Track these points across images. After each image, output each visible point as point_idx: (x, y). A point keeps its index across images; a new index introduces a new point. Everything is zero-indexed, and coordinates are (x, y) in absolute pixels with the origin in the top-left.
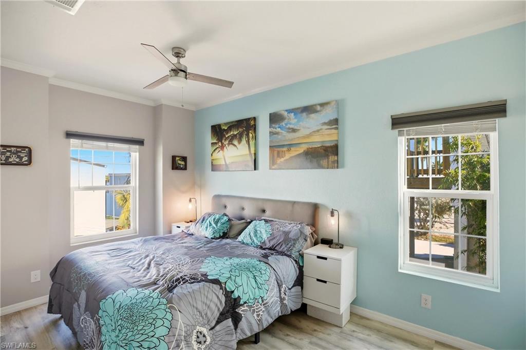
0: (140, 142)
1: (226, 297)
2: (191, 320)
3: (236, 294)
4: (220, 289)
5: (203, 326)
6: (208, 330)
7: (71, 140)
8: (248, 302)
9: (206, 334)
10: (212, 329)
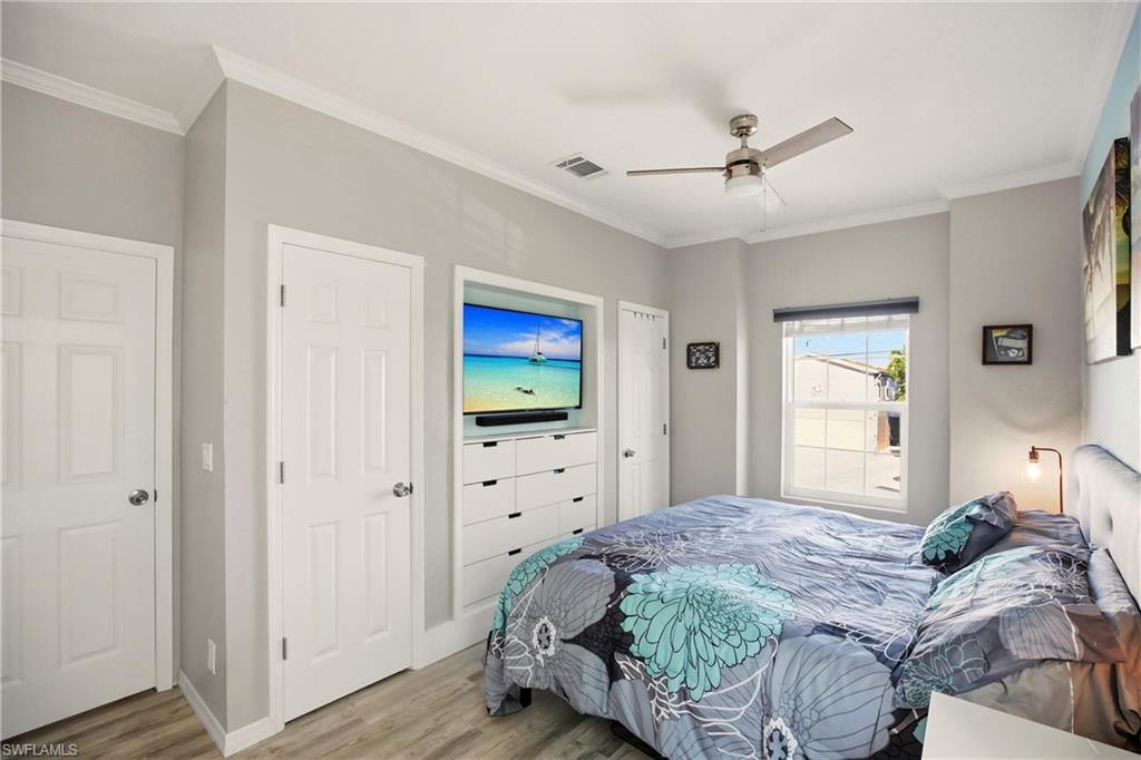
0: (911, 305)
1: (607, 614)
2: (544, 601)
3: (627, 626)
4: (610, 596)
5: (557, 625)
6: (558, 637)
7: (784, 323)
8: (647, 661)
9: (553, 638)
10: (565, 641)
